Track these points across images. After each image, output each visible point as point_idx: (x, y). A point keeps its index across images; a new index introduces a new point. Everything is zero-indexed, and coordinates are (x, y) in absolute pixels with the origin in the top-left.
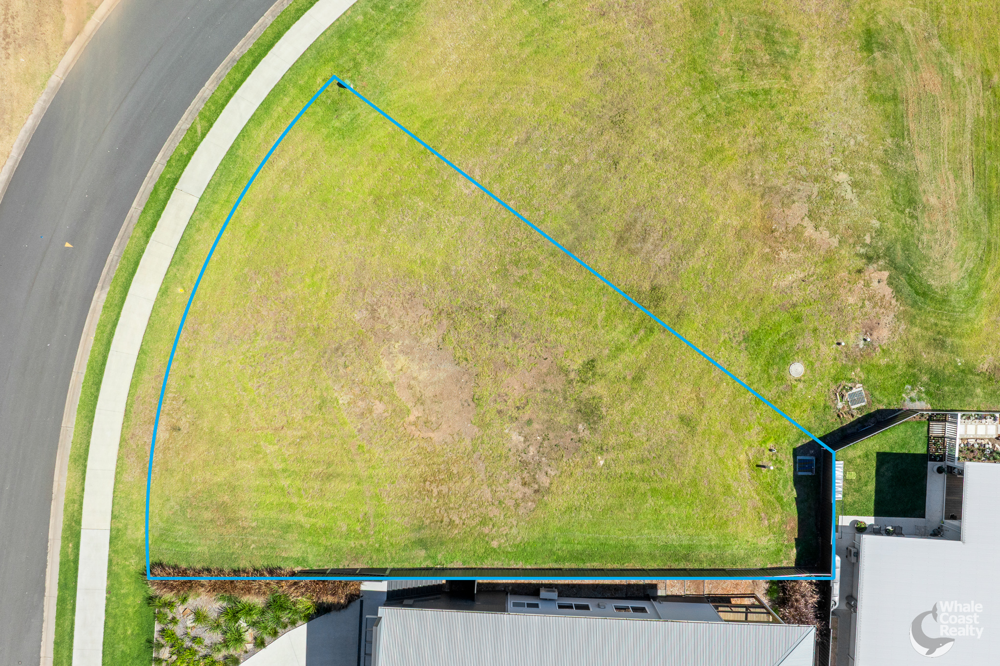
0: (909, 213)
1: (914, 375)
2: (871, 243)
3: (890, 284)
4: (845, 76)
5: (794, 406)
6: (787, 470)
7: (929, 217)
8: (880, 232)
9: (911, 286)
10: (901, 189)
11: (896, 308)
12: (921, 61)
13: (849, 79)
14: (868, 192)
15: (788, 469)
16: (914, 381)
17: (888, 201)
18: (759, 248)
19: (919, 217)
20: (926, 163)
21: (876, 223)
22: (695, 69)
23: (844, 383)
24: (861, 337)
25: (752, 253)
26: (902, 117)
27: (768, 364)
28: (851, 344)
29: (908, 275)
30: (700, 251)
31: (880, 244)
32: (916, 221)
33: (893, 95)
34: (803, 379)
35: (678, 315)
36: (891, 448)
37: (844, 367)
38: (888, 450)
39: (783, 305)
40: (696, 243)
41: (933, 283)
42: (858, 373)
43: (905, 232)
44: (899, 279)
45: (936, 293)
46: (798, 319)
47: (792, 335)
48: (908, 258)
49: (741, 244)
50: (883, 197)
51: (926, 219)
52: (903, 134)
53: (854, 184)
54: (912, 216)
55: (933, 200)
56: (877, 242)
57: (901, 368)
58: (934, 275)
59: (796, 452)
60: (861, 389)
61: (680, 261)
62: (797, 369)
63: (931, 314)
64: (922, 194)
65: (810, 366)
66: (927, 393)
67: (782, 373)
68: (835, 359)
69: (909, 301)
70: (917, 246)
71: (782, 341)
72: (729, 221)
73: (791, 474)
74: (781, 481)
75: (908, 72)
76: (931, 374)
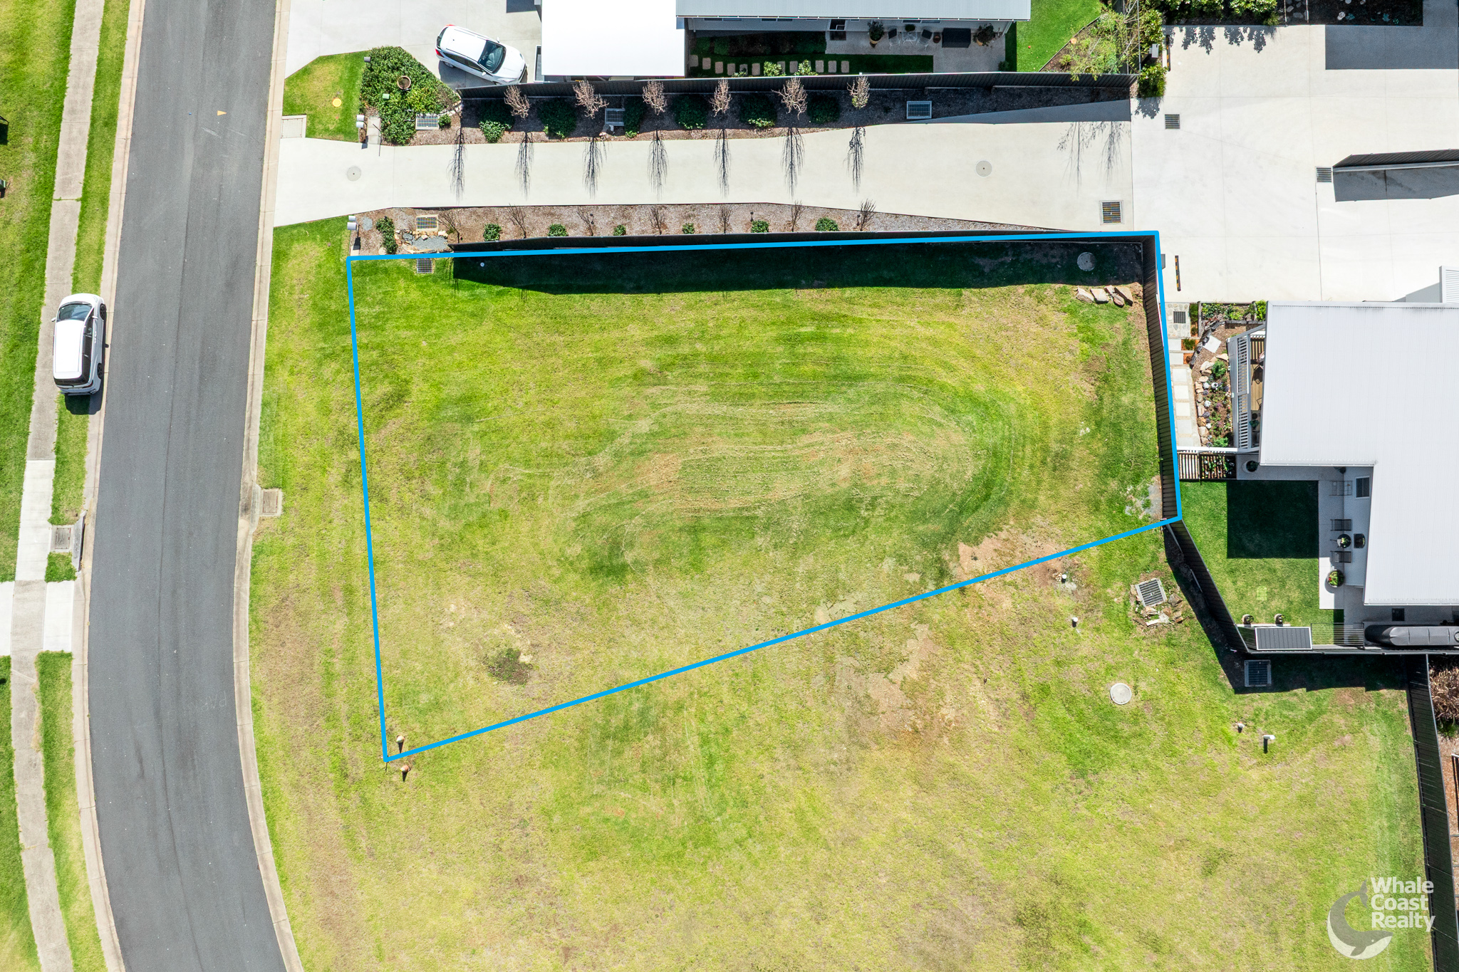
0: (867, 510)
1: (1110, 502)
2: (919, 573)
3: (977, 542)
4: (666, 610)
5: (1172, 694)
6: (1267, 704)
7: (870, 478)
8: (902, 559)
9: (977, 508)
10: (832, 522)
11: (1012, 531)
12: (631, 486)
13: (671, 604)
14: (842, 576)
15: (1265, 701)
16: (1117, 503)
17: (851, 543)
18: (945, 755)
19: (872, 494)
20: (789, 481)
21: (888, 564)
22: (680, 855)
23: (1131, 614)
24: (1060, 586)
25: (952, 766)
26: (720, 519)
27: (1116, 738)
28: (1072, 603)
29: (961, 513)
30: (958, 849)
31: (918, 558)
32: (879, 500)
33: (689, 532)
34: (1133, 683)
35: (1057, 882)
36: (1220, 536)
37: (1108, 614)
38: (1223, 542)
39: (1026, 714)
40: (946, 856)
41: (969, 473)
42: (1115, 591)
43: (896, 517)
44: (969, 527)
45: (985, 468)
46: (1044, 690)
47: (1069, 701)
48: (936, 513)
49: (942, 782)
50: (847, 552)
51: (875, 482)
52: (747, 518)
53: (832, 597)
54: (873, 505)
55: (844, 471)
56: (917, 563)
57: (1102, 523)
58: (958, 472)
59: (1239, 689)
60: (1137, 587)
61: (975, 881)
62: (1120, 693)
63: (1016, 475)
64: (837, 489)
65: (1112, 671)
66: (1135, 481)
67: (1128, 716)
68: (1098, 630)
69: (1001, 510)
70: (917, 498)
71: (1081, 717)
72: (907, 804)
73: (1272, 695)
74: (1285, 712)
75: (651, 508)
76: (1106, 475)
